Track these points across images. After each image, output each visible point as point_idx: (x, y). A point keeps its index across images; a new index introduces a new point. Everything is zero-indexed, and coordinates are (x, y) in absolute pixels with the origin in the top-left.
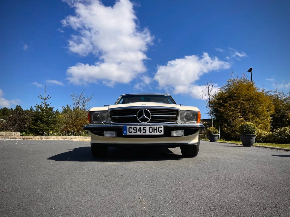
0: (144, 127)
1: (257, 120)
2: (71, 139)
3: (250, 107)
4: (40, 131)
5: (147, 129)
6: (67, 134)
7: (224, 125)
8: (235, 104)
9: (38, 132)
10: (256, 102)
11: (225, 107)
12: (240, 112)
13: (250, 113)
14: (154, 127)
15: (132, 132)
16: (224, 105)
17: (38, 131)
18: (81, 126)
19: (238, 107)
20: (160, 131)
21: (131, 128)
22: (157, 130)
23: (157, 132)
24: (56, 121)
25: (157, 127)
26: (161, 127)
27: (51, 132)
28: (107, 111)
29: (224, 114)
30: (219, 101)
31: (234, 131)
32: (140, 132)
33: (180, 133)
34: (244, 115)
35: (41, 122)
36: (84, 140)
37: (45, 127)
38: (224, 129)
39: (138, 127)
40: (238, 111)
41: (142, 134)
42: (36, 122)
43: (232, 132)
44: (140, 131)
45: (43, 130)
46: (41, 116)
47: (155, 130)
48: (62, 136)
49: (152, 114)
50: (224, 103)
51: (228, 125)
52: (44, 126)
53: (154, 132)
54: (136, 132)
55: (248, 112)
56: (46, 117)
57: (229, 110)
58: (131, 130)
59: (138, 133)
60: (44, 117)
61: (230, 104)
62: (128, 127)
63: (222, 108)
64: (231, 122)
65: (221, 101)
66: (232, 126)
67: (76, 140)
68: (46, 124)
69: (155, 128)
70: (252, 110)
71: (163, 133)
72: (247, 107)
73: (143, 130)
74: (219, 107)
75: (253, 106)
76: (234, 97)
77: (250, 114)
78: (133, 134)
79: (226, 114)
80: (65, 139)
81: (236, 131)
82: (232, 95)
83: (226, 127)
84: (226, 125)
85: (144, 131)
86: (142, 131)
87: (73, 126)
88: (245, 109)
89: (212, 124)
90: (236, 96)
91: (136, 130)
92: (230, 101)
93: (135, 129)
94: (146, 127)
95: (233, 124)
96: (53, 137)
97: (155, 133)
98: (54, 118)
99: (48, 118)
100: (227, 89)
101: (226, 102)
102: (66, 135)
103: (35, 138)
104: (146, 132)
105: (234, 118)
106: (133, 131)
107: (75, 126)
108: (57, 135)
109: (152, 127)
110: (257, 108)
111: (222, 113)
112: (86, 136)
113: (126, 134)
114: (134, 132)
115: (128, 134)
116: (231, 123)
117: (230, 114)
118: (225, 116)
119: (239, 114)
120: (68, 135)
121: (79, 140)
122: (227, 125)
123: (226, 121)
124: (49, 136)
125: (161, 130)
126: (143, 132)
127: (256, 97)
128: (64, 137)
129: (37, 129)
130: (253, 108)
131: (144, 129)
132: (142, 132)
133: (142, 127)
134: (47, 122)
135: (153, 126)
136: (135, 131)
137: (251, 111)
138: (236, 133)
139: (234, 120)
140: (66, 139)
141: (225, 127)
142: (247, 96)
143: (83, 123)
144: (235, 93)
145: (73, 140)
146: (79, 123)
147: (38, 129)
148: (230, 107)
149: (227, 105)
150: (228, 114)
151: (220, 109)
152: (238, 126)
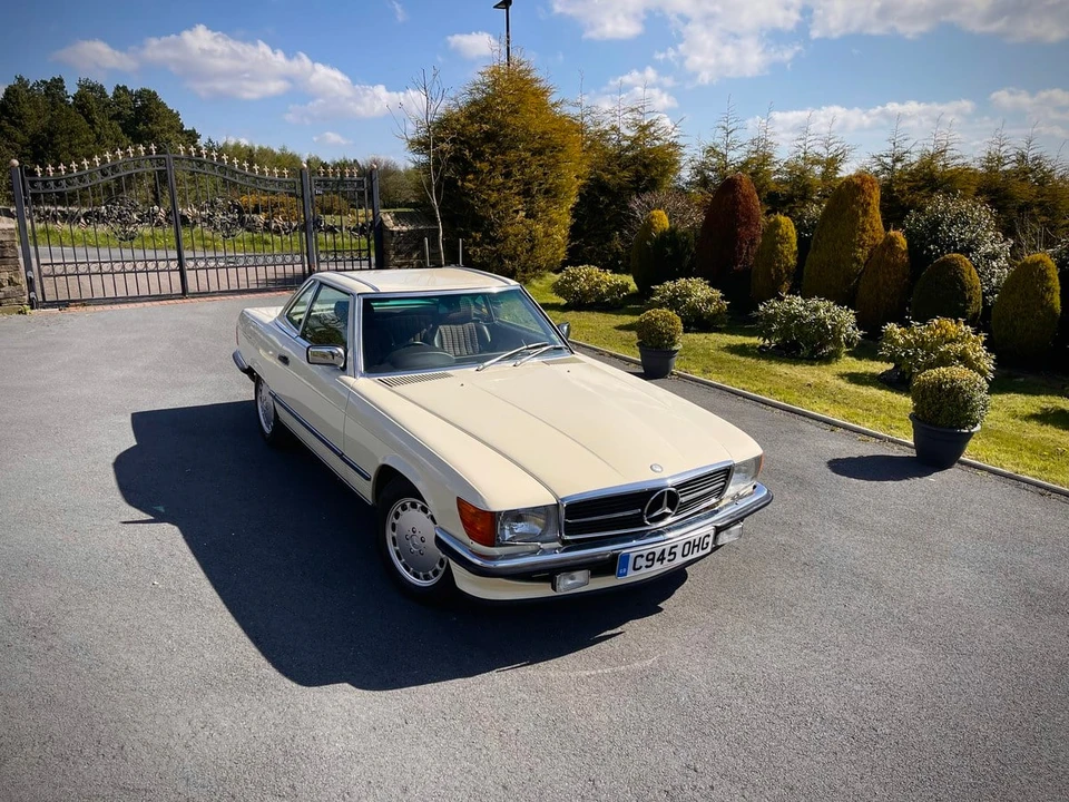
0: (671, 549)
5: (679, 550)
7: (473, 237)
8: (507, 165)
11: (477, 173)
12: (518, 193)
13: (540, 193)
14: (694, 540)
15: (641, 567)
16: (473, 167)
20: (704, 546)
21: (642, 556)
22: (699, 545)
23: (698, 551)
25: (700, 539)
26: (709, 535)
28: (558, 505)
29: (473, 199)
32: (662, 563)
34: (527, 202)
38: (472, 250)
40: (515, 190)
41: (665, 566)
44: (663, 560)
47: (697, 545)
50: (474, 158)
51: (486, 234)
53: (692, 553)
54: (651, 566)
55: (536, 192)
57: (489, 186)
58: (641, 562)
59: (656, 567)
62: (633, 555)
63: (471, 177)
64: (492, 227)
65: (467, 152)
66: (494, 241)
69: (697, 542)
71: (709, 549)
72: (536, 177)
73: (670, 554)
77: (540, 197)
78: (643, 571)
79: (479, 199)
81: (505, 257)
82: (496, 130)
83: (478, 246)
84: (479, 236)
85: (672, 557)
86: (667, 558)
88: (530, 184)
90: (505, 135)
91: (653, 559)
92: (492, 152)
93: (651, 557)
94: (677, 546)
95: (500, 233)
97: (695, 556)
101: (479, 156)
104: (675, 558)
105: (503, 212)
106: (644, 563)
109: (690, 542)
111: (467, 195)
113: (625, 574)
115: (630, 573)
116: (492, 230)
117: (491, 200)
118: (475, 202)
119: (515, 200)
122: (482, 238)
123: (478, 223)
125: (708, 543)
126: (668, 561)
132: (665, 562)
133: (668, 547)
135: (692, 539)
136: (650, 563)
138: (503, 263)
139: (502, 218)
148: (493, 177)
149: (485, 167)
150: (484, 201)
151: (463, 180)
152: (512, 241)
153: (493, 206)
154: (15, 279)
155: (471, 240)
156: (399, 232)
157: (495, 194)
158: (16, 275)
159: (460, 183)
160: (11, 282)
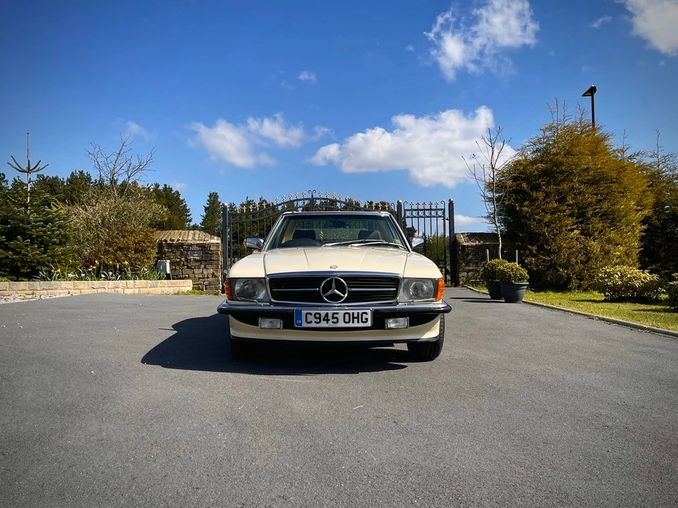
0: (334, 314)
1: (612, 235)
2: (116, 289)
3: (599, 201)
4: (23, 267)
5: (340, 317)
6: (103, 276)
7: (529, 249)
8: (561, 193)
9: (19, 269)
10: (614, 186)
11: (533, 200)
12: (571, 215)
13: (596, 216)
14: (353, 313)
15: (311, 322)
16: (530, 196)
17: (17, 267)
18: (136, 251)
19: (566, 201)
20: (364, 320)
21: (311, 314)
22: (358, 318)
23: (358, 322)
24: (65, 236)
25: (358, 313)
26: (366, 313)
27: (59, 270)
28: (265, 278)
29: (530, 220)
30: (517, 185)
31: (553, 266)
32: (327, 323)
33: (403, 322)
34: (581, 223)
35: (24, 240)
36: (150, 290)
37: (38, 255)
38: (529, 259)
39: (323, 313)
40: (568, 212)
41: (331, 326)
42: (9, 240)
43: (549, 268)
44: (328, 321)
45: (32, 262)
46: (23, 223)
47: (356, 318)
48: (90, 282)
49: (349, 287)
50: (532, 189)
51: (540, 248)
52: (34, 252)
53: (353, 322)
54: (319, 322)
55: (592, 215)
56: (38, 227)
57: (543, 210)
58: (311, 318)
59: (323, 324)
60: (33, 227)
61: (547, 195)
62: (304, 312)
63: (526, 203)
64: (546, 241)
65: (524, 185)
66: (549, 253)
67: (128, 291)
68: (39, 247)
69: (356, 315)
70: (601, 209)
71: (369, 324)
72: (591, 203)
73: (333, 318)
74: (516, 200)
75: (605, 199)
76: (558, 173)
77: (596, 220)
78: (313, 325)
79: (534, 220)
80: (100, 291)
81: (560, 265)
82: (552, 168)
83: (535, 256)
84: (534, 249)
85: (335, 320)
86: (331, 320)
87: (116, 251)
88: (584, 208)
89: (498, 245)
90: (562, 172)
91: (320, 318)
92: (548, 184)
93: (318, 316)
94: (337, 313)
95: (554, 247)
96: (64, 284)
97: (356, 325)
98: (60, 227)
99: (42, 227)
100: (538, 150)
101: (537, 188)
102: (101, 277)
103: (15, 288)
104: (337, 322)
105: (557, 230)
106: (314, 320)
107: (120, 249)
108: (75, 279)
109: (349, 314)
110: (614, 204)
111: (524, 217)
112: (153, 278)
113: (301, 324)
114: (316, 322)
115: (305, 325)
116: (547, 244)
117: (546, 220)
118: (533, 224)
119: (569, 221)
120: (106, 278)
121: (137, 291)
122: (538, 251)
123: (534, 238)
124: (53, 282)
125: (367, 319)
126: (333, 322)
127: (614, 174)
128: (96, 283)
129: (13, 260)
130: (605, 205)
131: (335, 316)
132: (330, 322)
133: (330, 312)
134: (42, 241)
135: (351, 312)
136: (318, 320)
137: (598, 213)
138: (558, 271)
139: (555, 235)
140: (103, 291)
141: (532, 254)
142: (591, 173)
143: (144, 242)
144: (561, 164)
145: (120, 290)
146: (130, 240)
147: (19, 260)
148: (547, 203)
149: (541, 195)
150: (539, 221)
151: (521, 206)
152: (564, 254)
153: (547, 225)
154: (215, 273)
155: (528, 252)
156: (468, 246)
157: (548, 216)
158: (216, 271)
159: (518, 208)
160: (213, 275)
